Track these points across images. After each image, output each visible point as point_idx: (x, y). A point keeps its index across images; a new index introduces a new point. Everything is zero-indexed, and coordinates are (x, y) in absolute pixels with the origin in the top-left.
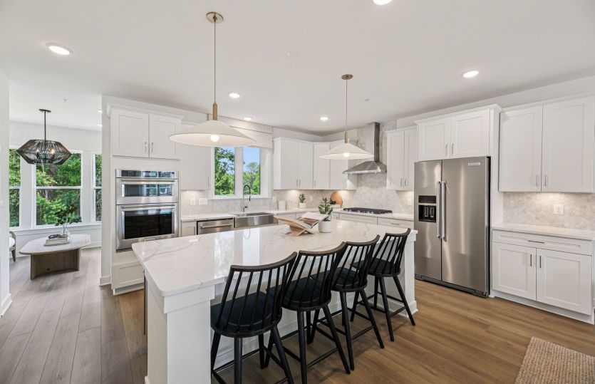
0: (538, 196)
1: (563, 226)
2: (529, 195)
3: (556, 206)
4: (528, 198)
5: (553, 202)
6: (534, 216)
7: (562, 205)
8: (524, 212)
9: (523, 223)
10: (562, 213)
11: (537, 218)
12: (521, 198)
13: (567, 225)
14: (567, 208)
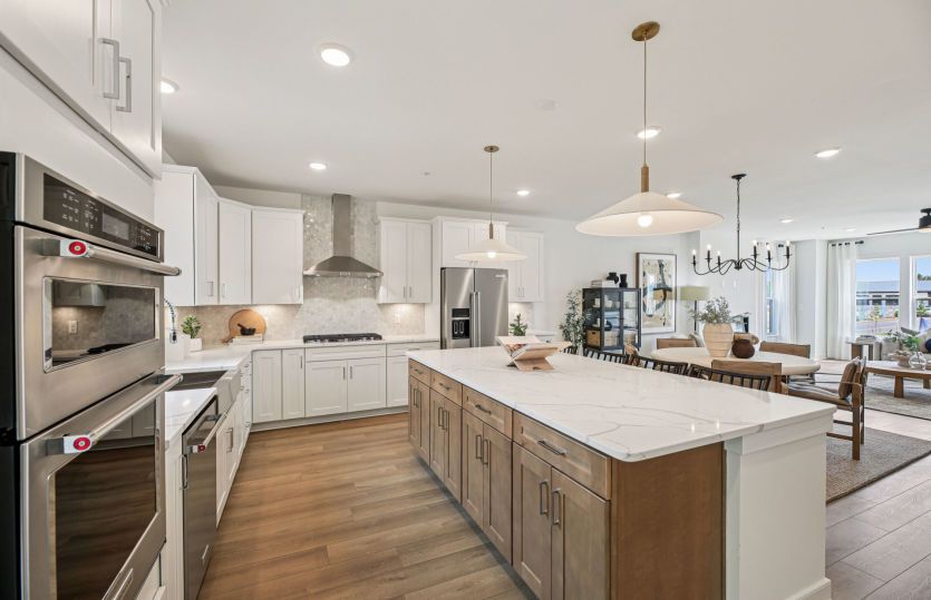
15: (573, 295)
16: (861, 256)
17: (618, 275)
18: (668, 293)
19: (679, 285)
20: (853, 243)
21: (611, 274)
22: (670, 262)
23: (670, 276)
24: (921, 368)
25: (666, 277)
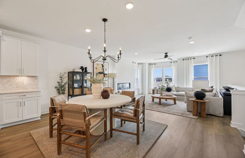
0: (18, 78)
1: (27, 89)
2: (13, 77)
3: (25, 82)
4: (13, 79)
5: (23, 80)
6: (16, 86)
7: (27, 81)
8: (11, 85)
9: (11, 90)
10: (27, 84)
11: (17, 87)
12: (9, 79)
13: (28, 88)
14: (29, 82)
15: (61, 74)
16: (155, 68)
17: (84, 68)
18: (105, 75)
19: (109, 73)
20: (153, 64)
21: (81, 67)
22: (106, 65)
23: (106, 70)
24: (164, 96)
25: (105, 70)
